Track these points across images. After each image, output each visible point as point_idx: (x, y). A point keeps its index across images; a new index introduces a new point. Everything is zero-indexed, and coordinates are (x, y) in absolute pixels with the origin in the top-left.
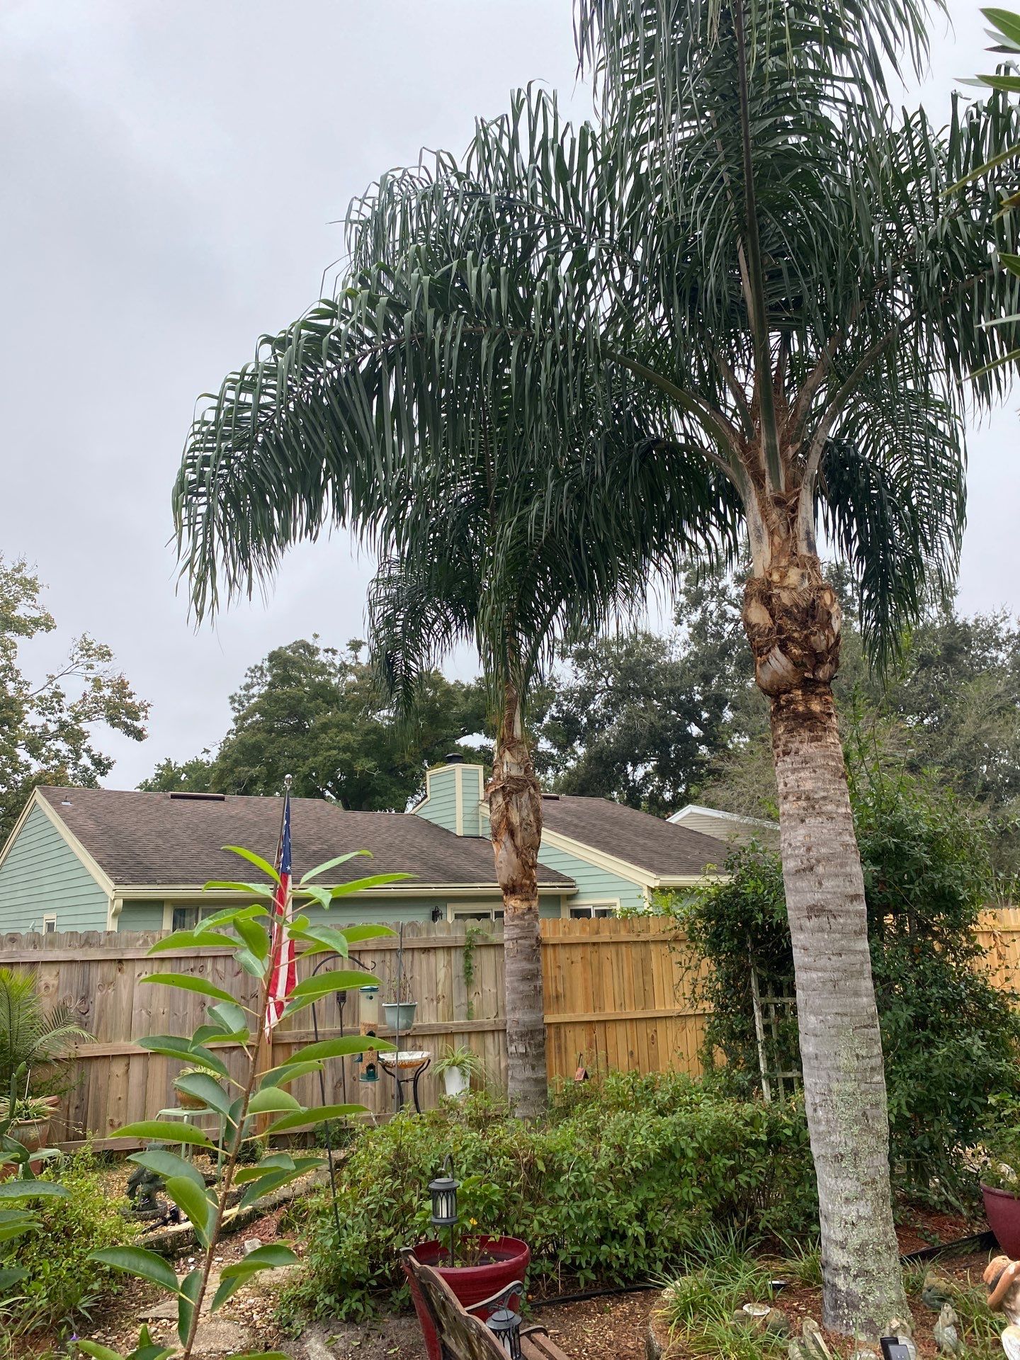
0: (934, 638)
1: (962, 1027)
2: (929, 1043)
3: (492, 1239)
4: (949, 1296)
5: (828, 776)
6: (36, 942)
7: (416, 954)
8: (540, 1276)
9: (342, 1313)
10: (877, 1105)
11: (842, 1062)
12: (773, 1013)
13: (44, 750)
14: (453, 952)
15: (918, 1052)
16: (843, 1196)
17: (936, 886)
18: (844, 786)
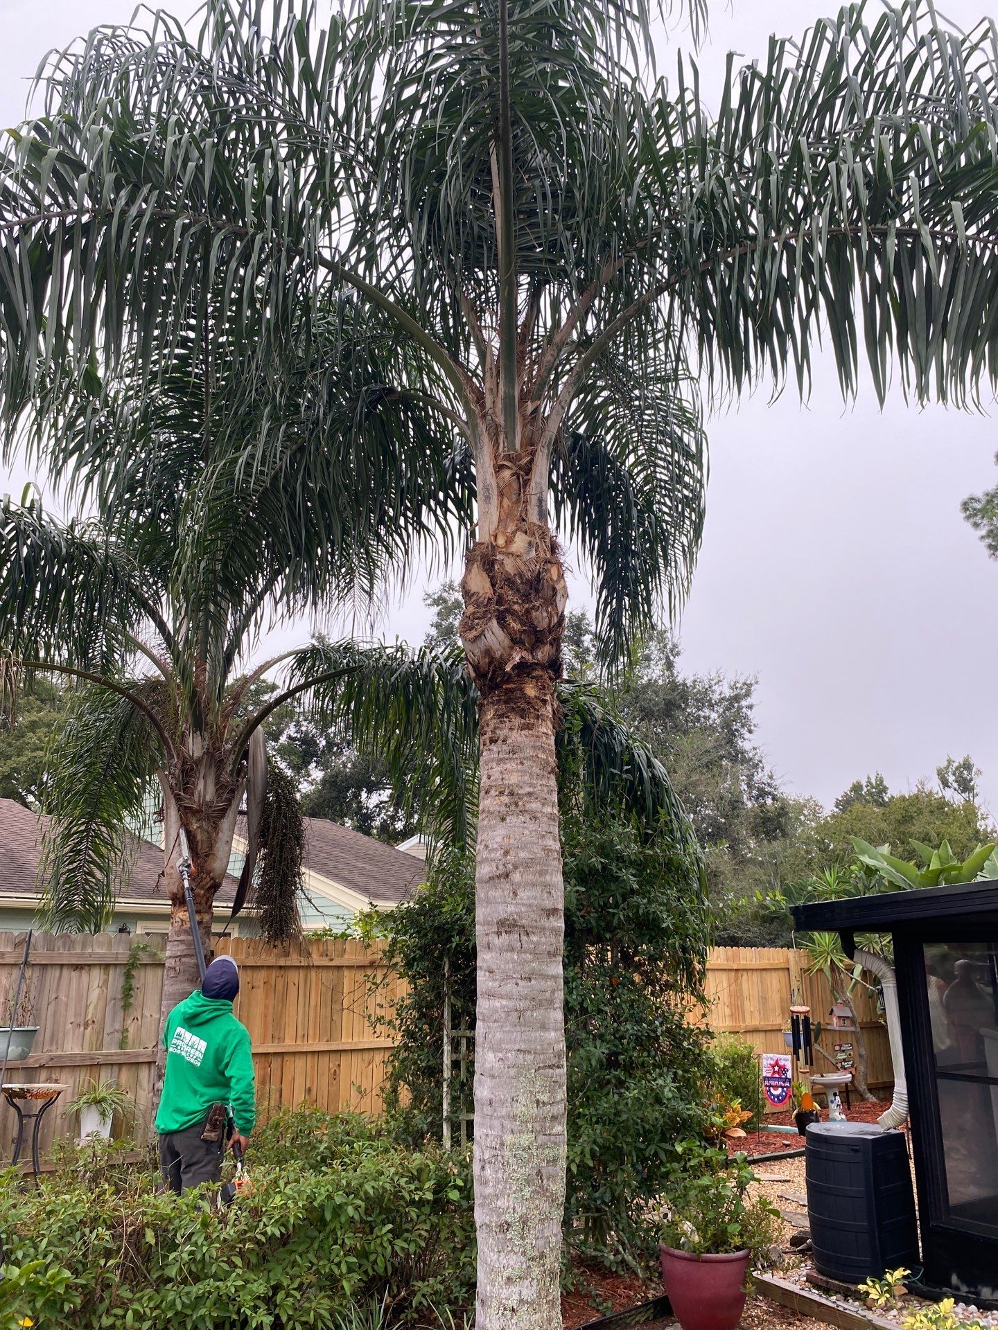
1: (655, 1066)
2: (620, 1083)
5: (536, 770)
7: (65, 971)
10: (555, 1161)
11: (519, 1109)
12: (462, 1048)
14: (111, 971)
15: (608, 1094)
16: (505, 1275)
17: (641, 912)
18: (553, 782)
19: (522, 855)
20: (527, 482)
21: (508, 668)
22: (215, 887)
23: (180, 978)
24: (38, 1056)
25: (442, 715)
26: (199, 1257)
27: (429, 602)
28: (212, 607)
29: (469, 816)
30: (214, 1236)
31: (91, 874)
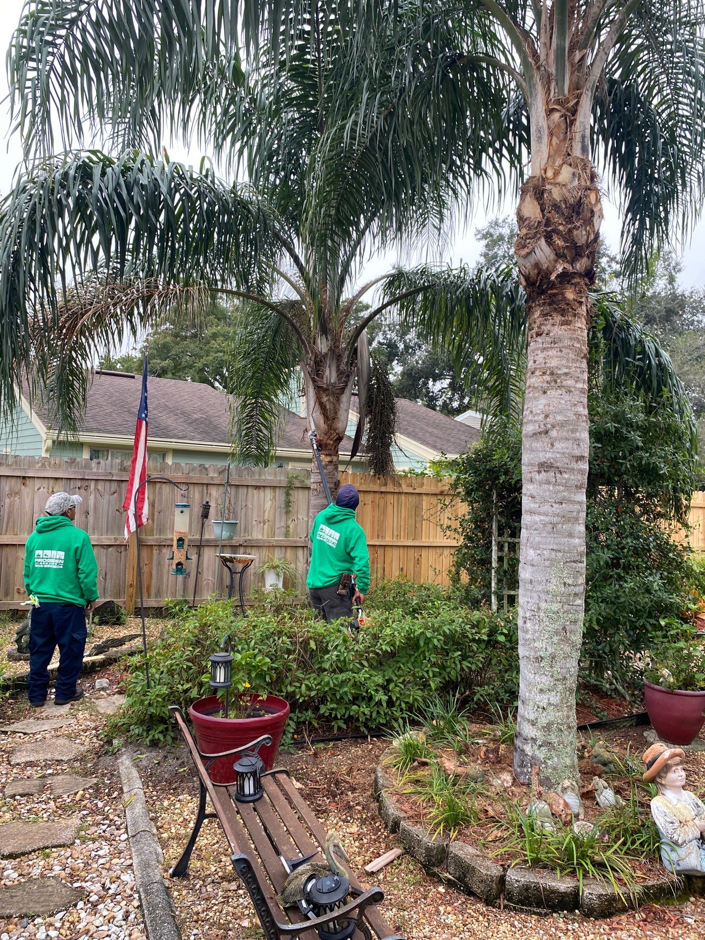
0: (659, 302)
1: (647, 568)
2: (620, 578)
3: (261, 698)
4: (610, 763)
5: (572, 356)
7: (250, 490)
8: (304, 723)
9: (148, 740)
10: (575, 622)
11: (552, 587)
12: (506, 549)
14: (277, 490)
15: (611, 584)
16: (539, 687)
17: (643, 462)
18: (584, 365)
19: (559, 418)
20: (572, 122)
21: (553, 278)
22: (340, 439)
23: (320, 496)
24: (237, 540)
25: (494, 321)
26: (342, 659)
27: (479, 237)
28: (329, 243)
29: (512, 394)
30: (351, 648)
31: (260, 431)
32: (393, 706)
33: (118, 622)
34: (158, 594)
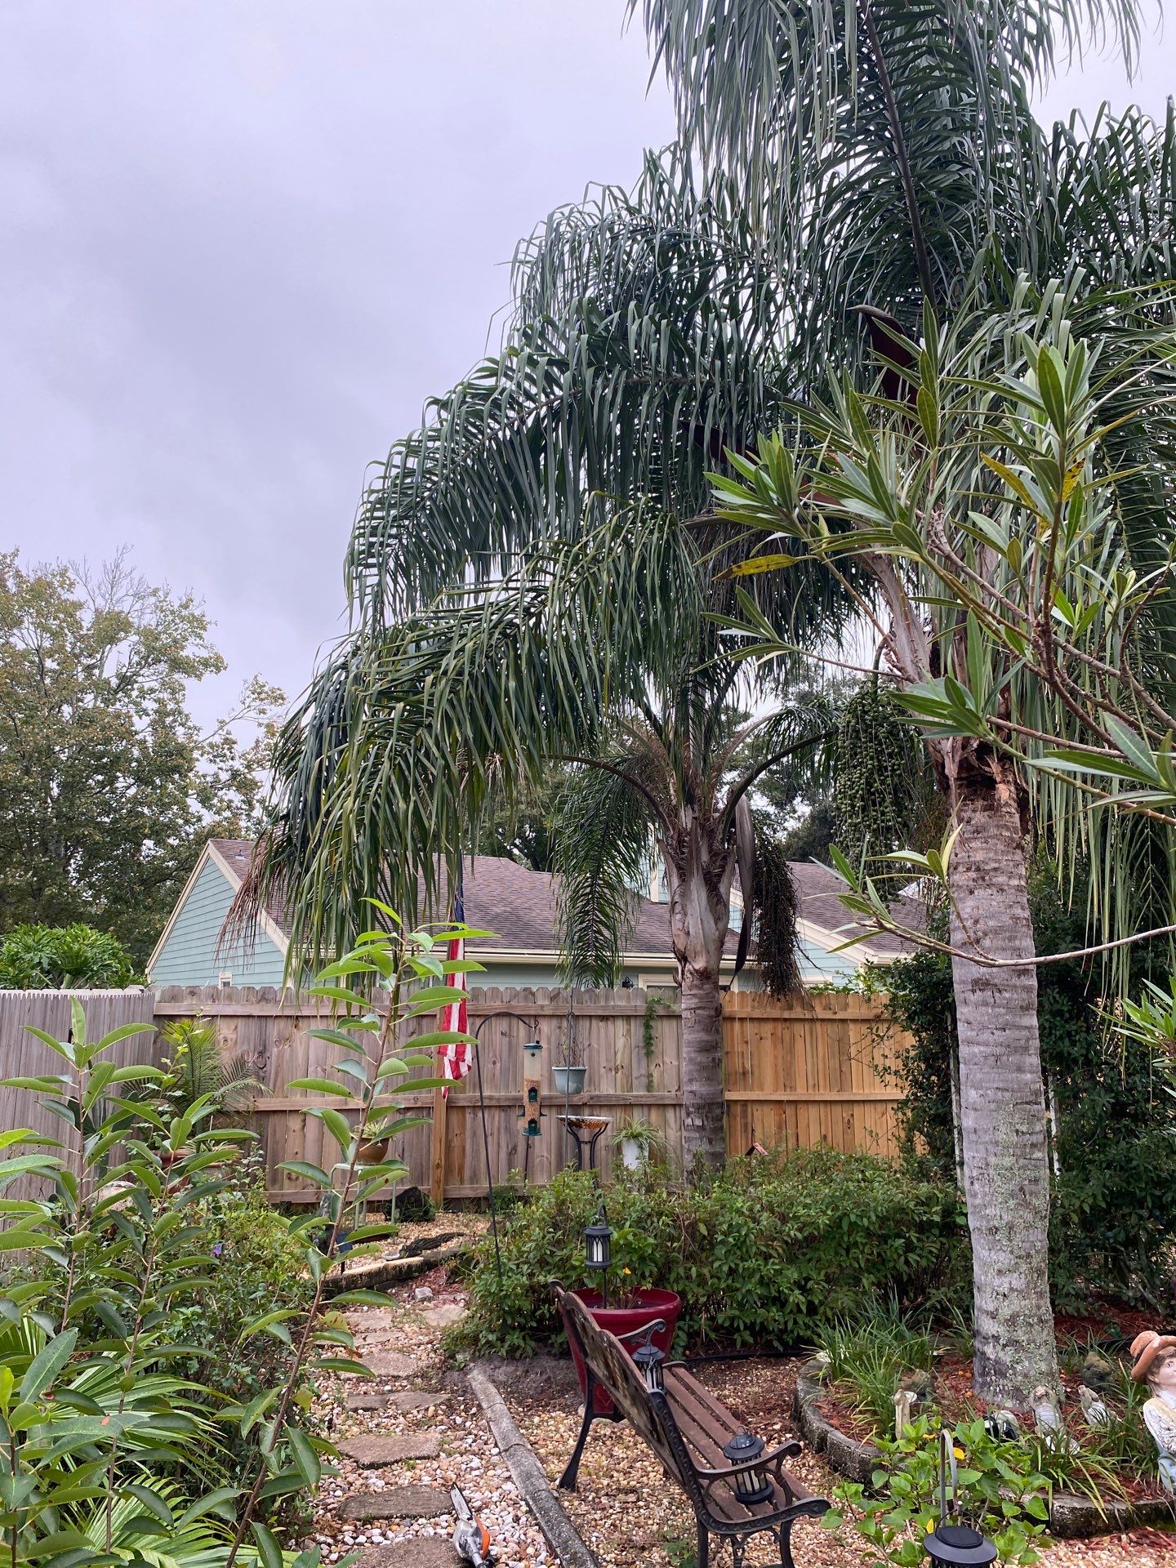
3: (644, 1288)
6: (214, 996)
7: (594, 1022)
8: (698, 1334)
9: (503, 1349)
10: (1036, 1181)
11: (1001, 1136)
13: (215, 801)
14: (633, 1022)
16: (996, 1268)
19: (991, 923)
23: (696, 1028)
24: (581, 1096)
31: (600, 932)
32: (816, 1313)
33: (426, 1217)
34: (474, 1178)
